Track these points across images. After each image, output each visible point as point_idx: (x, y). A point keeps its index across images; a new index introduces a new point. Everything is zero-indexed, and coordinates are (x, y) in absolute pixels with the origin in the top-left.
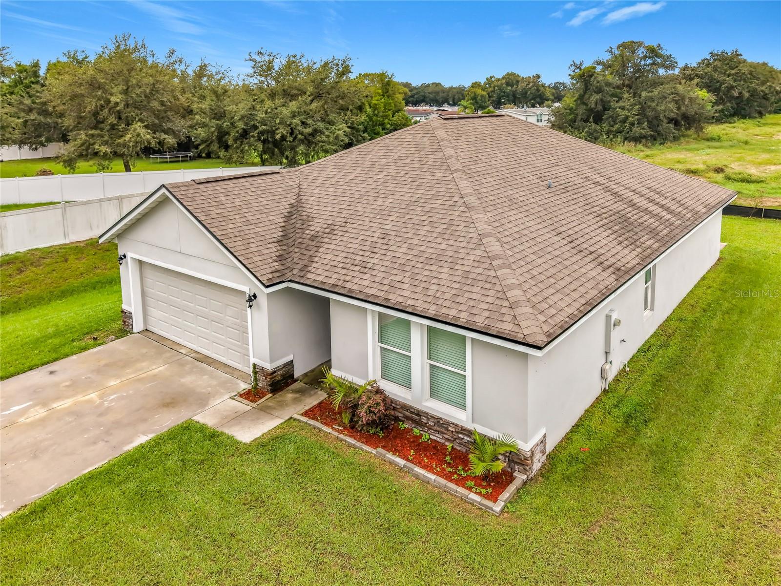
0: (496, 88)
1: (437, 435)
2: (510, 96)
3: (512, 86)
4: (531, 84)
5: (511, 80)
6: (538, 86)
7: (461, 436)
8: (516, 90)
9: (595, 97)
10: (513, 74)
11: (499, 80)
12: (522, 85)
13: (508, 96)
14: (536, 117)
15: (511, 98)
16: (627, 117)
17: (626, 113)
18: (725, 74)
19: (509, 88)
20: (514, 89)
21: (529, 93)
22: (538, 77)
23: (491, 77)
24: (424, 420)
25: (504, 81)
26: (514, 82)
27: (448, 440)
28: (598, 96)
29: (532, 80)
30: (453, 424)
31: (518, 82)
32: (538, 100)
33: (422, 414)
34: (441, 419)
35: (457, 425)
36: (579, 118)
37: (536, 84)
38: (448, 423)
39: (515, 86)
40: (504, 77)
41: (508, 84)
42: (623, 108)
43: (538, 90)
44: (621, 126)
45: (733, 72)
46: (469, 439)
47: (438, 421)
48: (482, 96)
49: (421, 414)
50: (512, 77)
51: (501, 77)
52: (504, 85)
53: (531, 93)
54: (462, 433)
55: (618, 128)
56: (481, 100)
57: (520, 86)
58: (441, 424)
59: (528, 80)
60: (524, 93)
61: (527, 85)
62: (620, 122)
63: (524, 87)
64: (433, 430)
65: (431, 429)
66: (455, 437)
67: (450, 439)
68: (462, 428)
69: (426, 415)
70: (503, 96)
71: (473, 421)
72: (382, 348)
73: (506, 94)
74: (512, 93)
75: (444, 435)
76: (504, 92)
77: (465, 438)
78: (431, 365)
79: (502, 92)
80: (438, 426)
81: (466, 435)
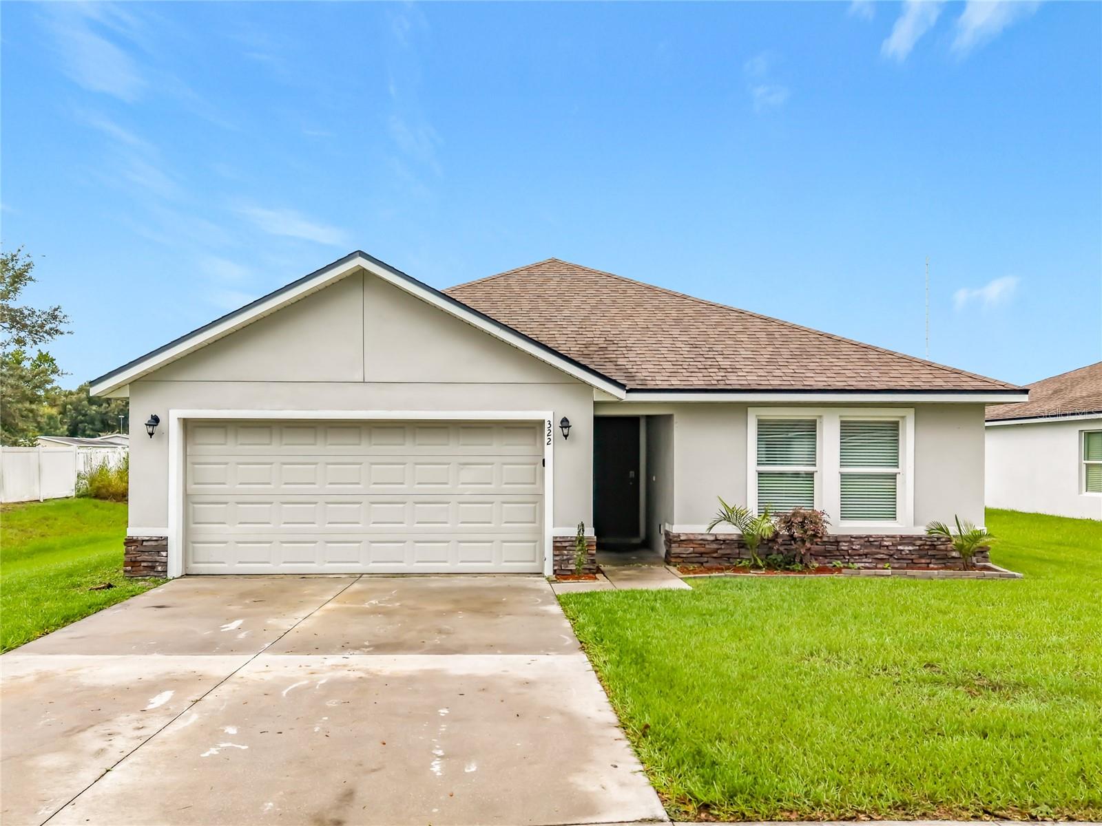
0: (69, 406)
1: (864, 560)
2: (96, 423)
3: (100, 405)
7: (900, 548)
8: (107, 412)
11: (71, 393)
13: (92, 422)
15: (98, 425)
19: (94, 408)
20: (102, 409)
24: (844, 546)
27: (882, 560)
30: (887, 537)
33: (842, 539)
34: (871, 536)
35: (893, 537)
38: (882, 538)
46: (911, 548)
47: (867, 541)
48: (51, 417)
49: (839, 540)
51: (74, 389)
52: (85, 403)
54: (900, 544)
56: (48, 424)
58: (871, 543)
63: (122, 407)
64: (859, 555)
65: (855, 555)
66: (892, 552)
67: (885, 557)
68: (902, 537)
69: (848, 539)
70: (82, 422)
71: (915, 524)
72: (760, 474)
73: (87, 418)
74: (98, 417)
75: (876, 556)
76: (84, 415)
77: (906, 548)
78: (843, 475)
79: (80, 414)
80: (866, 547)
81: (908, 544)
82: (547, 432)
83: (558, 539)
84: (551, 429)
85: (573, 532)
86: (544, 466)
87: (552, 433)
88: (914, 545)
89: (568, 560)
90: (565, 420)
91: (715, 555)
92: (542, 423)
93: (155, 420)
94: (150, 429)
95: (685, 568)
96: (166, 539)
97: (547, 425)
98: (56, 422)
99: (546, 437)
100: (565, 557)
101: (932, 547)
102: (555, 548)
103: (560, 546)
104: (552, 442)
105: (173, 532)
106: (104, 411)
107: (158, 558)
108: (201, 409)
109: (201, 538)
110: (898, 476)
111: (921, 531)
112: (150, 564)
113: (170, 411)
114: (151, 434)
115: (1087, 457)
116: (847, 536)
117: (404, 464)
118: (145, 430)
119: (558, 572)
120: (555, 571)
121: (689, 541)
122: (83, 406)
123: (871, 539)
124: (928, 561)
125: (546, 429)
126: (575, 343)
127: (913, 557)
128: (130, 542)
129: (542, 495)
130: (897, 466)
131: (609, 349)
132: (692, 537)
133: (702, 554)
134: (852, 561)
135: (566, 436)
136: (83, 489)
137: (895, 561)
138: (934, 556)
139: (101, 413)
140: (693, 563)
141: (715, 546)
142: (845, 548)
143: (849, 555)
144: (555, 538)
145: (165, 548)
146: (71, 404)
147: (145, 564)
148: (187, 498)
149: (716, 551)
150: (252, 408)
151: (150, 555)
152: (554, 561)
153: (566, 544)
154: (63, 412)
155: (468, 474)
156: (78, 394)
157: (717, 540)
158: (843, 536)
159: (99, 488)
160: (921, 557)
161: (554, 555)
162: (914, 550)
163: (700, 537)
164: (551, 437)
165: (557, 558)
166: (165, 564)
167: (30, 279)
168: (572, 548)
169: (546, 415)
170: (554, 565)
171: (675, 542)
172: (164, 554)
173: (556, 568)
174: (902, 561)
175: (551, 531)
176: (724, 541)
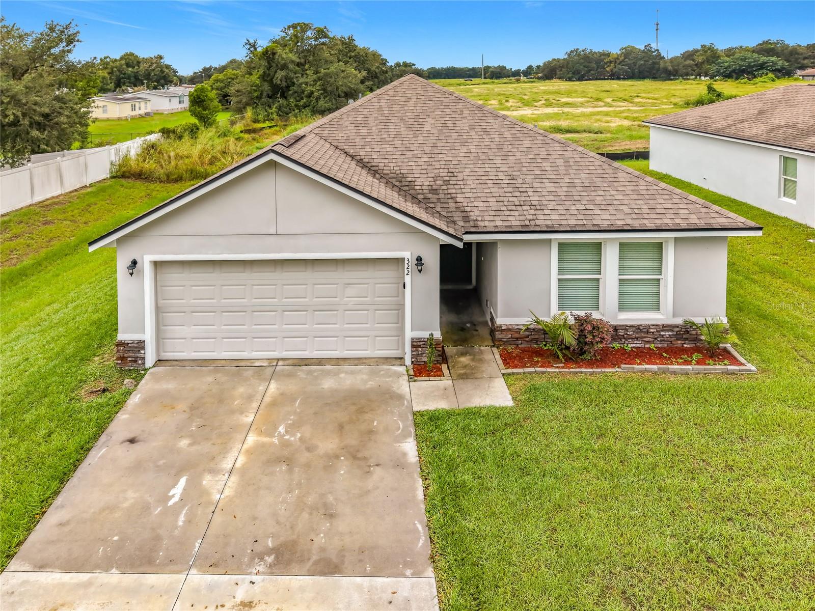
0: (115, 69)
1: (635, 342)
2: (131, 78)
3: (133, 67)
4: (154, 65)
5: (130, 60)
6: (161, 67)
7: (662, 333)
8: (137, 72)
9: (280, 74)
10: (132, 54)
11: (116, 60)
12: (143, 66)
13: (129, 78)
14: (178, 98)
15: (133, 79)
16: (312, 93)
17: (309, 88)
18: (346, 56)
19: (130, 69)
21: (153, 74)
22: (161, 58)
23: (105, 58)
24: (621, 332)
25: (123, 62)
26: (135, 63)
27: (649, 342)
28: (283, 73)
29: (154, 61)
30: (653, 325)
31: (139, 63)
32: (162, 81)
33: (619, 328)
34: (641, 325)
35: (657, 325)
36: (265, 94)
37: (158, 65)
38: (649, 327)
39: (136, 67)
40: (122, 58)
41: (128, 65)
42: (306, 84)
43: (162, 71)
44: (308, 101)
45: (353, 54)
46: (670, 333)
47: (638, 328)
48: (104, 78)
49: (617, 328)
50: (132, 58)
51: (118, 58)
52: (125, 66)
53: (155, 75)
54: (663, 331)
55: (305, 103)
57: (141, 68)
58: (641, 330)
59: (149, 61)
60: (148, 76)
61: (150, 66)
62: (306, 96)
63: (146, 68)
64: (632, 339)
65: (629, 339)
66: (656, 336)
67: (651, 340)
68: (663, 326)
69: (624, 328)
70: (123, 78)
71: (674, 315)
72: (560, 280)
73: (126, 76)
74: (133, 75)
75: (644, 339)
76: (124, 74)
77: (667, 333)
78: (620, 280)
79: (122, 73)
80: (637, 333)
81: (668, 331)
82: (406, 266)
83: (415, 340)
84: (410, 264)
85: (425, 335)
86: (404, 288)
87: (410, 267)
88: (673, 331)
89: (422, 354)
90: (419, 259)
91: (527, 339)
92: (403, 259)
93: (134, 263)
94: (131, 271)
95: (505, 349)
96: (144, 342)
97: (406, 262)
98: (107, 80)
99: (406, 270)
100: (420, 353)
101: (686, 332)
102: (413, 346)
103: (416, 345)
104: (410, 273)
105: (148, 336)
106: (136, 71)
107: (138, 355)
108: (165, 254)
109: (168, 336)
110: (661, 280)
111: (679, 321)
112: (133, 359)
113: (145, 256)
114: (131, 274)
115: (785, 173)
116: (623, 325)
117: (306, 284)
118: (127, 272)
119: (414, 363)
120: (412, 362)
121: (508, 330)
122: (124, 69)
123: (641, 328)
124: (683, 342)
125: (406, 264)
126: (426, 175)
127: (672, 339)
128: (120, 344)
129: (404, 305)
130: (661, 274)
131: (451, 182)
132: (510, 327)
133: (517, 339)
134: (627, 342)
135: (420, 271)
136: (114, 174)
137: (658, 342)
138: (687, 339)
139: (134, 73)
140: (511, 344)
141: (527, 333)
142: (622, 334)
143: (624, 338)
144: (413, 339)
145: (143, 348)
146: (116, 68)
147: (130, 359)
148: (158, 310)
149: (527, 337)
150: (200, 253)
151: (133, 353)
152: (412, 355)
153: (421, 343)
154: (111, 73)
155: (350, 291)
156: (120, 61)
157: (528, 329)
158: (620, 326)
159: (124, 172)
160: (677, 339)
161: (412, 351)
162: (673, 335)
163: (516, 327)
164: (410, 270)
165: (414, 353)
166: (144, 358)
167: (78, 41)
168: (424, 346)
169: (406, 255)
170: (412, 358)
171: (498, 331)
172: (142, 352)
173: (413, 360)
174: (663, 342)
175: (410, 334)
176: (534, 329)
